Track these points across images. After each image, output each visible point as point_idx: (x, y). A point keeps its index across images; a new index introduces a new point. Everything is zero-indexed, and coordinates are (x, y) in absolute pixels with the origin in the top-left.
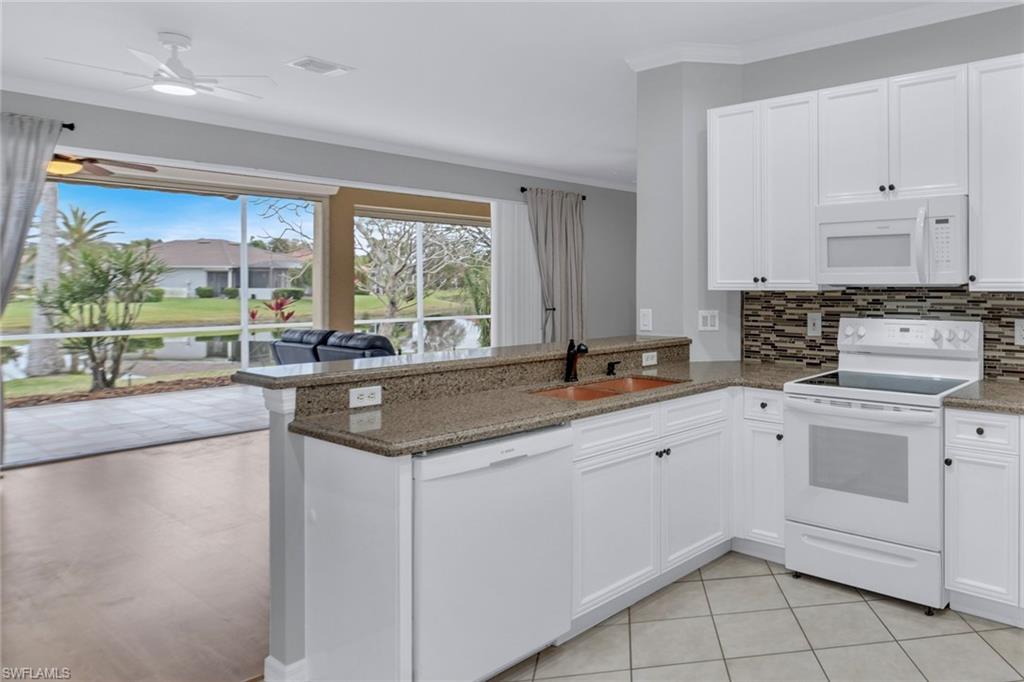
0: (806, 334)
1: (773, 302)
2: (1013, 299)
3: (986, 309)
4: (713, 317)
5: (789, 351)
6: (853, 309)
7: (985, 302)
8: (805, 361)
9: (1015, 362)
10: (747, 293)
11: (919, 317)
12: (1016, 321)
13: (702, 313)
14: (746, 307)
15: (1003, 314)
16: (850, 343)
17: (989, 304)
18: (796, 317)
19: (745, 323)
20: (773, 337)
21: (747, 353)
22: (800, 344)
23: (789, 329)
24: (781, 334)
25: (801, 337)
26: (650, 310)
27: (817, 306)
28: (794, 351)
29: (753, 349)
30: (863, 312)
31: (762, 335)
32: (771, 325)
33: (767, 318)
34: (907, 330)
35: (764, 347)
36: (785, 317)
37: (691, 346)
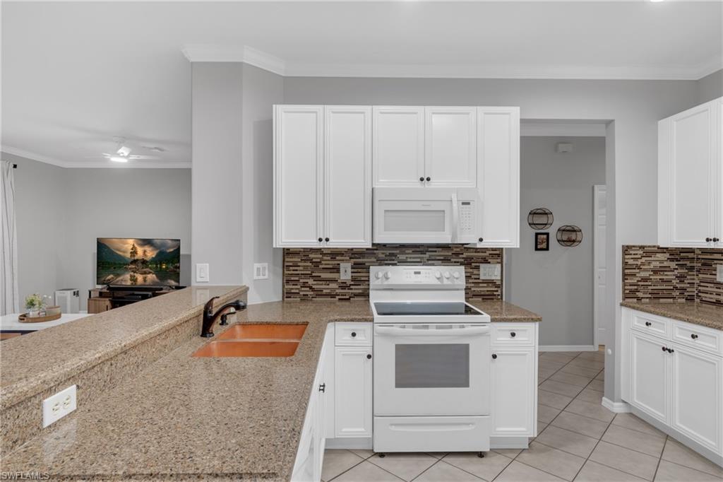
0: (339, 278)
1: (311, 256)
2: (479, 252)
3: (463, 258)
4: (264, 268)
5: (325, 291)
6: (375, 260)
7: (462, 254)
8: (338, 297)
9: (479, 289)
10: (288, 249)
11: (421, 264)
12: (481, 265)
13: (257, 265)
14: (286, 260)
15: (473, 261)
16: (380, 283)
17: (464, 256)
18: (331, 266)
19: (286, 272)
20: (311, 282)
21: (287, 294)
22: (333, 285)
23: (324, 275)
24: (318, 279)
25: (335, 281)
26: (208, 264)
27: (348, 258)
28: (328, 291)
29: (293, 291)
30: (383, 262)
31: (301, 281)
32: (310, 272)
33: (305, 268)
34: (419, 273)
35: (303, 289)
36: (321, 266)
37: (248, 292)
